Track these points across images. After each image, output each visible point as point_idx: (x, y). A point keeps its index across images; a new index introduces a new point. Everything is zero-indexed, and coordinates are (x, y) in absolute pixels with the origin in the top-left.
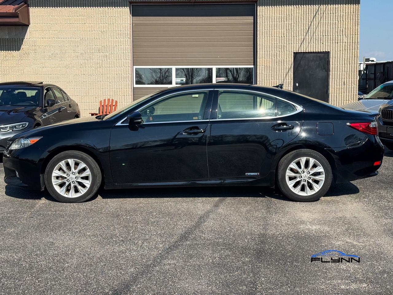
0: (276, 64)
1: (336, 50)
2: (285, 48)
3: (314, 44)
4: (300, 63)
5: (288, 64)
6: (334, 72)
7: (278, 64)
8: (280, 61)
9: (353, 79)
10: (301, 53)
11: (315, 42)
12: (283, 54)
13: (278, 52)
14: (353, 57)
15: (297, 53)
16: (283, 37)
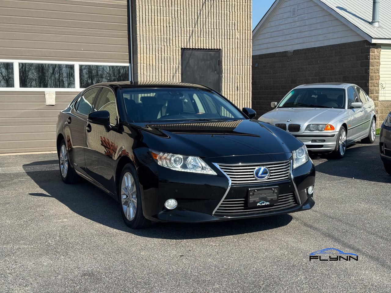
0: (160, 63)
1: (229, 48)
2: (171, 42)
3: (205, 39)
4: (188, 63)
5: (175, 63)
6: (226, 75)
7: (163, 62)
8: (166, 58)
9: (246, 84)
10: (190, 49)
11: (205, 37)
12: (169, 49)
13: (163, 47)
14: (246, 57)
15: (185, 49)
16: (168, 27)
